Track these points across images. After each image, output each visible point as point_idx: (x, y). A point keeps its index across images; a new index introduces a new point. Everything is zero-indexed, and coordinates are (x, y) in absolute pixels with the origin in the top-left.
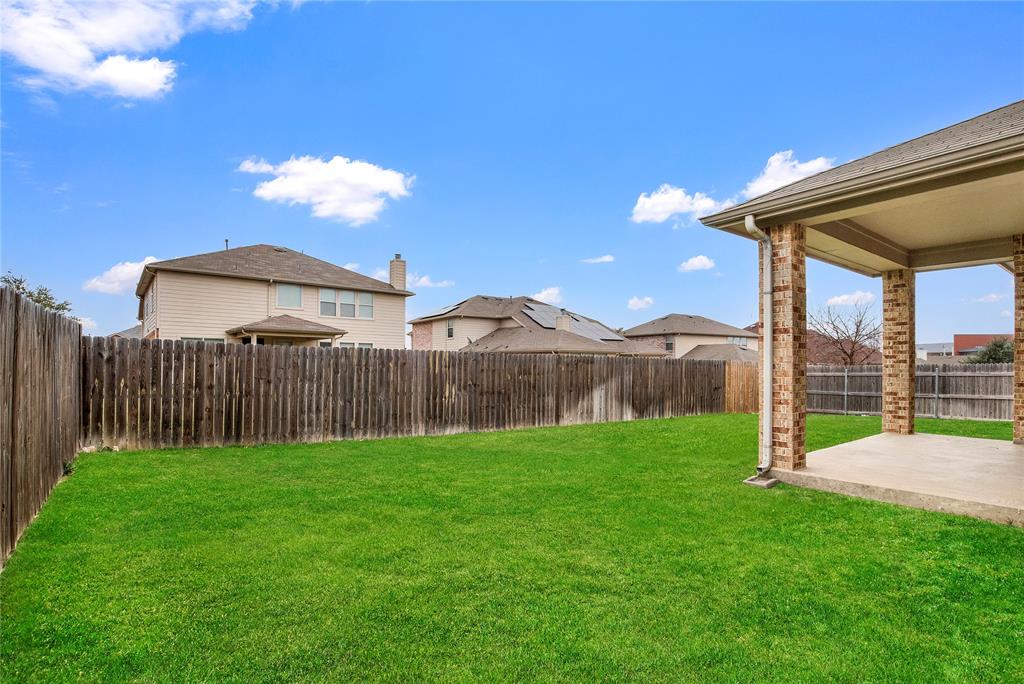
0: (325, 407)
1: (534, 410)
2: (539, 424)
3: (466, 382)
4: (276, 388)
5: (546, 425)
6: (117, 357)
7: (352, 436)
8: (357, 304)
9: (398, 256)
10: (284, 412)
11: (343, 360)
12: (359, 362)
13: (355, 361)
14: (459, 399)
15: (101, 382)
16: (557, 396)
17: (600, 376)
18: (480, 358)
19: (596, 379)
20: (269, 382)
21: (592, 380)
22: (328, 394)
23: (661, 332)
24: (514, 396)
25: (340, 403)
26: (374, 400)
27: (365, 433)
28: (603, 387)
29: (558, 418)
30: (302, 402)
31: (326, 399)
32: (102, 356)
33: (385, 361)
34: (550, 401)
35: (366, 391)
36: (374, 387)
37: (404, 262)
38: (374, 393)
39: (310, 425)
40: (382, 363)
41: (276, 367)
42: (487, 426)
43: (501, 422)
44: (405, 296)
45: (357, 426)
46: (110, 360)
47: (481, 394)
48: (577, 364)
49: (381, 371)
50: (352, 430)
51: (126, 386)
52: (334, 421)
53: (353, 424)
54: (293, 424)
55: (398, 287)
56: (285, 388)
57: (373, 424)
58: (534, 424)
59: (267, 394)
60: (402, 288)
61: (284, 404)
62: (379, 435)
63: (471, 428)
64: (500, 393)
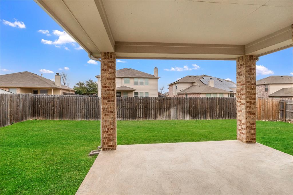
0: (82, 112)
1: (146, 114)
2: (148, 119)
3: (122, 106)
4: (70, 107)
5: (151, 119)
6: (39, 100)
7: (89, 119)
8: (144, 82)
9: (156, 67)
10: (72, 113)
11: (86, 100)
12: (90, 100)
13: (89, 100)
14: (120, 110)
15: (36, 105)
16: (155, 110)
17: (174, 104)
18: (126, 99)
19: (172, 105)
20: (69, 105)
21: (170, 105)
22: (83, 108)
23: (263, 83)
24: (139, 110)
25: (86, 111)
26: (94, 110)
27: (92, 119)
28: (175, 107)
29: (156, 117)
30: (76, 110)
31: (82, 110)
32: (36, 100)
33: (97, 100)
34: (153, 112)
35: (92, 108)
36: (94, 107)
37: (157, 69)
38: (94, 108)
39: (78, 116)
40: (97, 101)
41: (70, 102)
42: (129, 119)
43: (134, 118)
44: (158, 78)
45: (90, 117)
46: (37, 101)
47: (127, 109)
48: (163, 100)
49: (96, 103)
50: (89, 118)
51: (40, 106)
52: (84, 115)
53: (89, 116)
54: (74, 116)
55: (156, 76)
56: (72, 107)
57: (94, 116)
58: (146, 119)
59: (68, 108)
60: (157, 76)
61: (72, 110)
62: (96, 119)
63: (124, 119)
64: (133, 109)
